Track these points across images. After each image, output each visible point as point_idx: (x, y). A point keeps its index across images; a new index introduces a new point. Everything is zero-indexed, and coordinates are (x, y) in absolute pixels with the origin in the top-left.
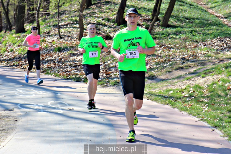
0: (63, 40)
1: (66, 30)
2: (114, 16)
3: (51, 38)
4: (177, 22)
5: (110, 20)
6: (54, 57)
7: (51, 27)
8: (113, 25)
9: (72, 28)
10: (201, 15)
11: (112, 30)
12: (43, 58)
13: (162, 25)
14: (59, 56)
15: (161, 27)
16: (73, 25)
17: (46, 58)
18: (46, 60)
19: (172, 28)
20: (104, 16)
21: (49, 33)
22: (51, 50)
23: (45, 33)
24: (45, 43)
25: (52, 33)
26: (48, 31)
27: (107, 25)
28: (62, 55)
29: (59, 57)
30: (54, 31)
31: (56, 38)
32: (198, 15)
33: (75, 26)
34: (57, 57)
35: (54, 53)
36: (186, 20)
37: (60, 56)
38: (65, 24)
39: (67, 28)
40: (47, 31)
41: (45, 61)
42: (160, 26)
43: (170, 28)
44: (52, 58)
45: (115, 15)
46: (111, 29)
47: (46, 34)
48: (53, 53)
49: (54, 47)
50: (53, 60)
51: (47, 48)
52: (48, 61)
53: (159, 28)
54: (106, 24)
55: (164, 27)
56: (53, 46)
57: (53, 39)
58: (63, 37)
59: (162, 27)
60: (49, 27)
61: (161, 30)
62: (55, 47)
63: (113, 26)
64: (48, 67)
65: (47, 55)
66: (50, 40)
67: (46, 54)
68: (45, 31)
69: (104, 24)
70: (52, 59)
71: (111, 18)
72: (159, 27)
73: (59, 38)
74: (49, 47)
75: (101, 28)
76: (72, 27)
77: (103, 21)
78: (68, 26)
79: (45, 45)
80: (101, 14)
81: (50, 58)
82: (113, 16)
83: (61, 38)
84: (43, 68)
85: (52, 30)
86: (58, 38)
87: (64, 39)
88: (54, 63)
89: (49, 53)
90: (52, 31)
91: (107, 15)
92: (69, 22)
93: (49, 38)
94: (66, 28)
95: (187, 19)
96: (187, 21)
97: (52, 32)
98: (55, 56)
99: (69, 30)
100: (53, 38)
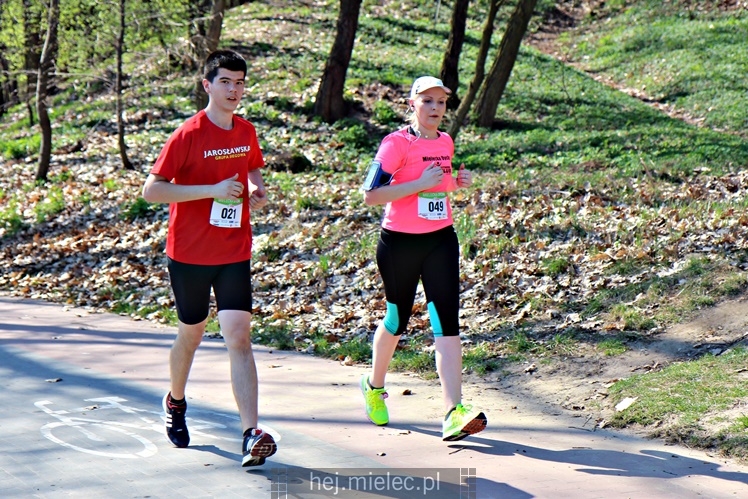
0: (138, 173)
1: (143, 140)
2: (308, 90)
3: (91, 166)
4: (519, 113)
5: (294, 104)
6: (125, 238)
7: (84, 127)
8: (309, 120)
9: (162, 133)
10: (586, 91)
11: (309, 138)
12: (81, 241)
13: (476, 120)
14: (146, 236)
15: (473, 128)
16: (163, 120)
17: (94, 244)
18: (94, 250)
19: (511, 131)
20: (271, 90)
21: (78, 148)
22: (108, 210)
23: (65, 150)
24: (73, 187)
25: (91, 149)
26: (76, 144)
27: (286, 119)
28: (157, 229)
29: (150, 241)
30: (95, 141)
31: (112, 169)
32: (577, 88)
33: (171, 124)
34: (138, 238)
35: (121, 222)
36: (543, 105)
37: (153, 234)
38: (133, 117)
39: (145, 133)
40: (71, 141)
41: (94, 254)
42: (472, 124)
43: (504, 131)
44: (119, 242)
45: (308, 86)
46: (304, 136)
47: (69, 153)
48: (118, 221)
49: (114, 199)
50: (125, 252)
51: (86, 203)
52: (107, 254)
53: (469, 132)
54: (283, 116)
55: (485, 126)
56: (111, 195)
57: (99, 172)
58: (136, 163)
59: (477, 126)
60: (74, 130)
61: (477, 137)
62: (120, 199)
63: (307, 126)
64: (118, 282)
65: (93, 229)
66: (90, 174)
67: (91, 226)
68: (66, 144)
69: (274, 116)
70: (118, 245)
71: (298, 95)
72: (467, 129)
73: (122, 165)
74: (95, 199)
75: (268, 131)
76: (163, 129)
77: (271, 107)
78: (147, 125)
79: (76, 192)
80: (258, 85)
81: (109, 244)
82: (302, 89)
83: (129, 166)
84: (94, 282)
85: (90, 139)
86: (116, 168)
87: (142, 172)
88: (137, 264)
89: (103, 223)
90: (90, 142)
91: (280, 88)
92: (148, 111)
93: (83, 168)
94: (139, 131)
95: (548, 103)
96: (549, 108)
97: (90, 145)
98: (130, 234)
99: (153, 139)
100: (100, 167)
